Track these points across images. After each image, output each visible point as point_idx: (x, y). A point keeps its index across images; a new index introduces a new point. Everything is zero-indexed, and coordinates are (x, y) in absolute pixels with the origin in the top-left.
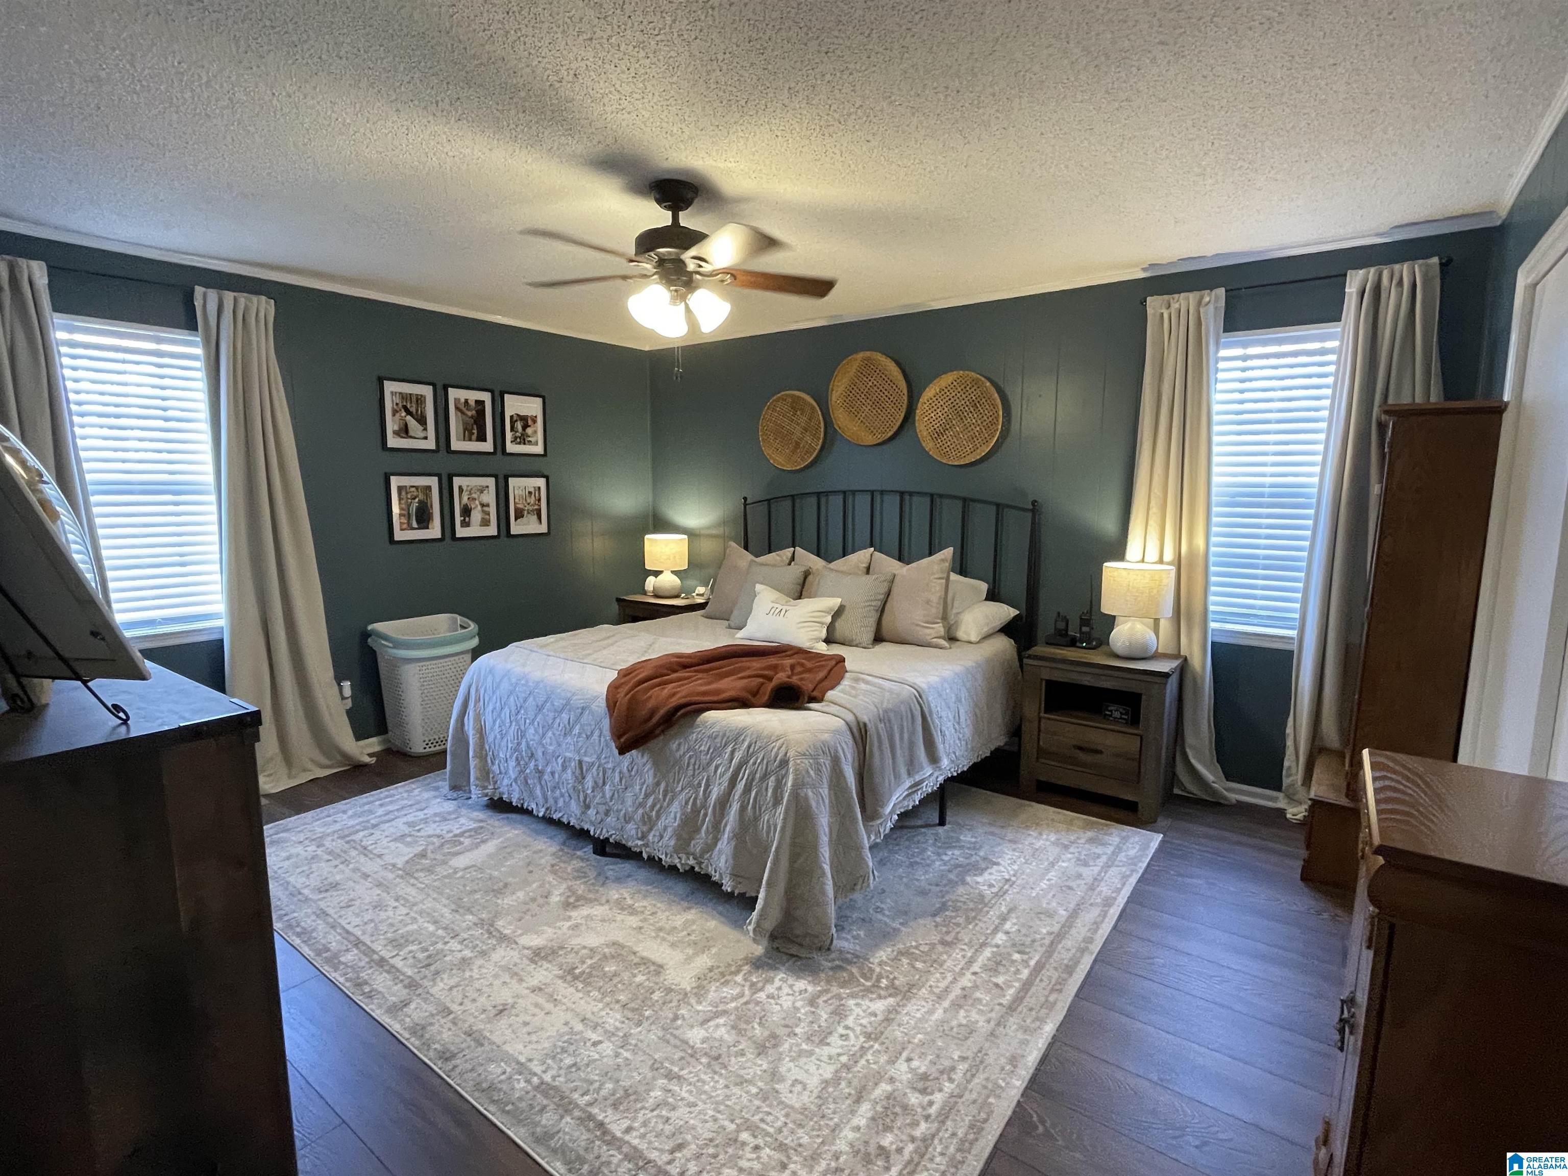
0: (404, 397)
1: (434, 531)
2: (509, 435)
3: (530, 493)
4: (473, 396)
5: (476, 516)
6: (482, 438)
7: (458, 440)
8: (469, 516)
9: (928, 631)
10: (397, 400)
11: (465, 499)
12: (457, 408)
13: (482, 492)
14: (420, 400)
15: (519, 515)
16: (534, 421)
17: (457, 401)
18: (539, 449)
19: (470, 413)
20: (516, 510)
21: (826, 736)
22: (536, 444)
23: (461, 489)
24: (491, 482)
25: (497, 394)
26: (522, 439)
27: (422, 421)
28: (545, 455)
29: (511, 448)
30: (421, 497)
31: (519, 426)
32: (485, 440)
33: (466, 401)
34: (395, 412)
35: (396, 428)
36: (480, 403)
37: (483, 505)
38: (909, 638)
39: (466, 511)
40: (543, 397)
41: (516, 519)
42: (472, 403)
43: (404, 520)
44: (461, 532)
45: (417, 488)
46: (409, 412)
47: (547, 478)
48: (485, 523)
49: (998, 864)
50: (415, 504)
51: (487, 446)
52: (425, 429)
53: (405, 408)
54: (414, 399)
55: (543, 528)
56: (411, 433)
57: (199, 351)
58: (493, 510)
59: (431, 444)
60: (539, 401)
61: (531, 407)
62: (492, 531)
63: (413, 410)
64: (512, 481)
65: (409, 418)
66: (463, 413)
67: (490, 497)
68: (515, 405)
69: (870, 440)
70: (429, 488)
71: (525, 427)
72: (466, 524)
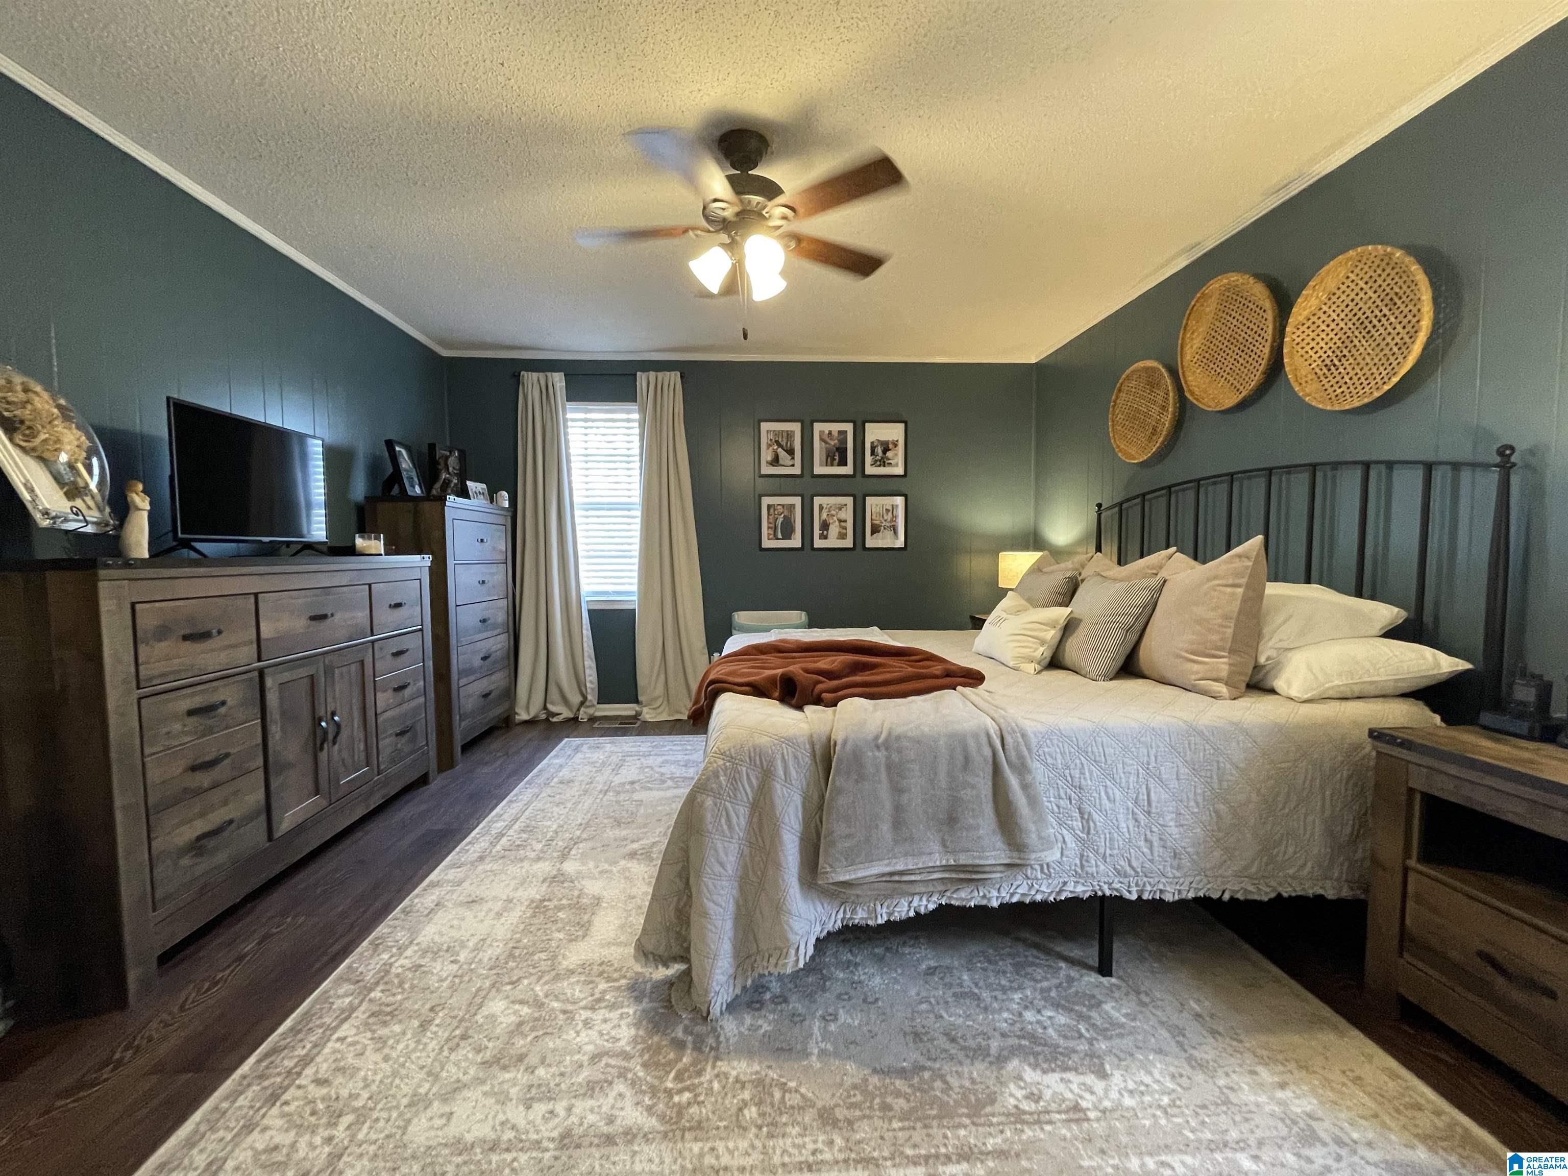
0: (777, 433)
1: (796, 542)
2: (868, 459)
3: (887, 510)
4: (836, 427)
5: (834, 530)
6: (843, 462)
7: (821, 465)
8: (827, 530)
9: (1189, 666)
10: (771, 436)
11: (824, 516)
12: (822, 439)
13: (840, 509)
14: (790, 435)
15: (875, 530)
16: (896, 446)
17: (821, 433)
18: (900, 470)
19: (832, 443)
20: (873, 525)
21: (764, 740)
22: (897, 465)
23: (821, 508)
24: (849, 501)
25: (859, 423)
26: (883, 462)
27: (791, 452)
28: (905, 475)
29: (870, 470)
30: (786, 513)
31: (879, 450)
32: (846, 465)
33: (830, 433)
34: (769, 446)
35: (769, 459)
36: (843, 433)
37: (840, 521)
38: (1170, 675)
39: (825, 526)
40: (906, 423)
41: (872, 534)
42: (835, 434)
43: (771, 532)
44: (818, 543)
45: (783, 506)
46: (779, 445)
47: (906, 496)
48: (842, 536)
49: (1103, 1075)
50: (780, 519)
51: (848, 470)
52: (793, 458)
53: (777, 442)
54: (785, 434)
55: (900, 543)
56: (781, 462)
57: (636, 416)
58: (850, 525)
59: (797, 471)
60: (901, 426)
61: (894, 432)
62: (848, 543)
63: (784, 443)
64: (869, 501)
65: (780, 450)
66: (826, 443)
67: (848, 515)
68: (875, 432)
69: (1231, 400)
70: (792, 507)
71: (886, 450)
72: (824, 537)
